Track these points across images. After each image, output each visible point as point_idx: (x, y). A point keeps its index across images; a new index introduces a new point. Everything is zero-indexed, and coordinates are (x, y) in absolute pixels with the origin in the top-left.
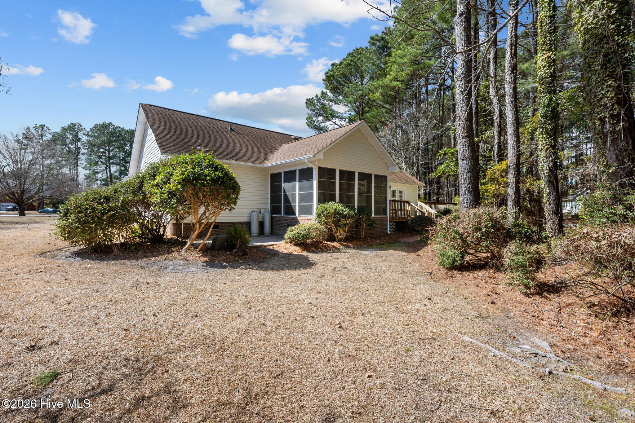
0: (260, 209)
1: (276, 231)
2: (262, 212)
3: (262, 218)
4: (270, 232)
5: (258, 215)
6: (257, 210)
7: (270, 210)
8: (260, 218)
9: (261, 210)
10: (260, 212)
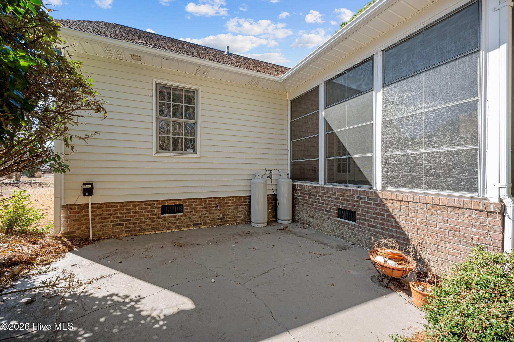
0: (270, 171)
1: (303, 216)
2: (273, 177)
3: (274, 188)
4: (290, 217)
5: (266, 184)
6: (263, 172)
7: (289, 172)
8: (270, 187)
9: (273, 172)
10: (270, 177)
